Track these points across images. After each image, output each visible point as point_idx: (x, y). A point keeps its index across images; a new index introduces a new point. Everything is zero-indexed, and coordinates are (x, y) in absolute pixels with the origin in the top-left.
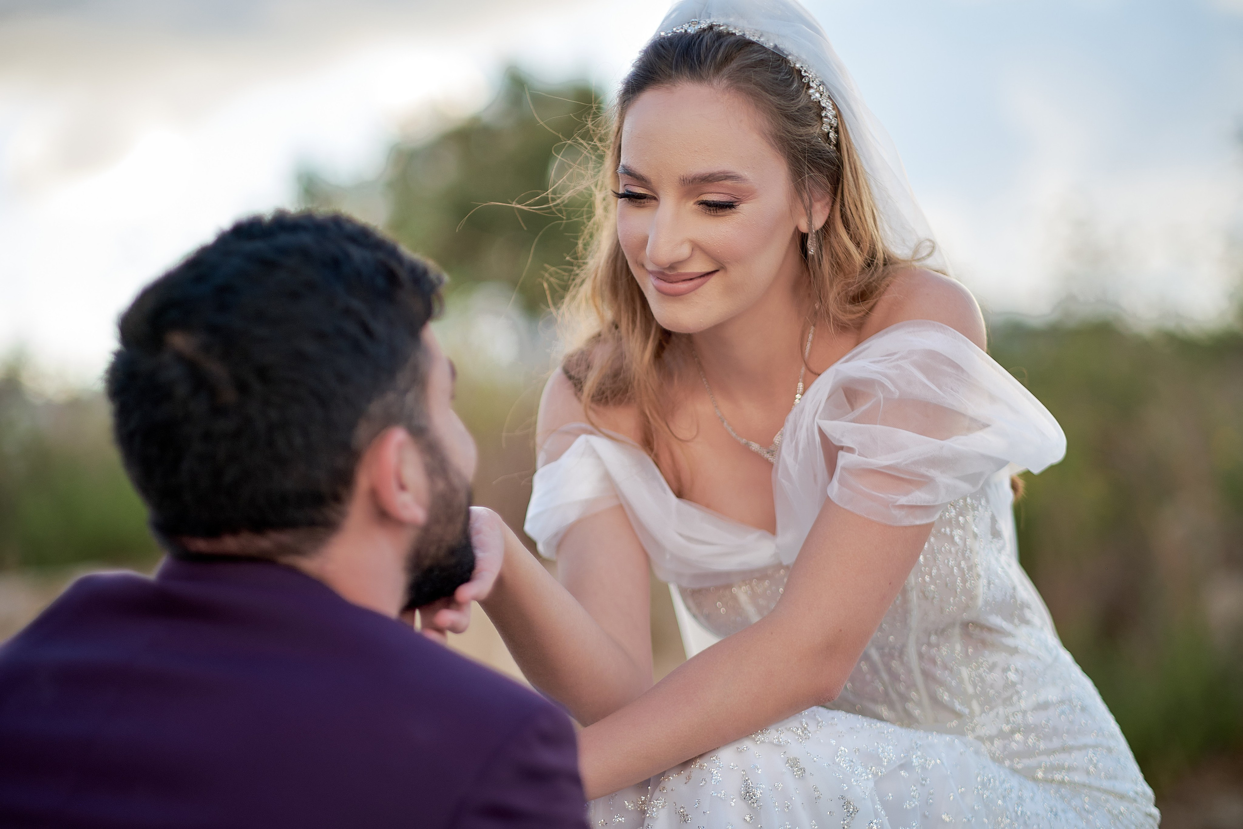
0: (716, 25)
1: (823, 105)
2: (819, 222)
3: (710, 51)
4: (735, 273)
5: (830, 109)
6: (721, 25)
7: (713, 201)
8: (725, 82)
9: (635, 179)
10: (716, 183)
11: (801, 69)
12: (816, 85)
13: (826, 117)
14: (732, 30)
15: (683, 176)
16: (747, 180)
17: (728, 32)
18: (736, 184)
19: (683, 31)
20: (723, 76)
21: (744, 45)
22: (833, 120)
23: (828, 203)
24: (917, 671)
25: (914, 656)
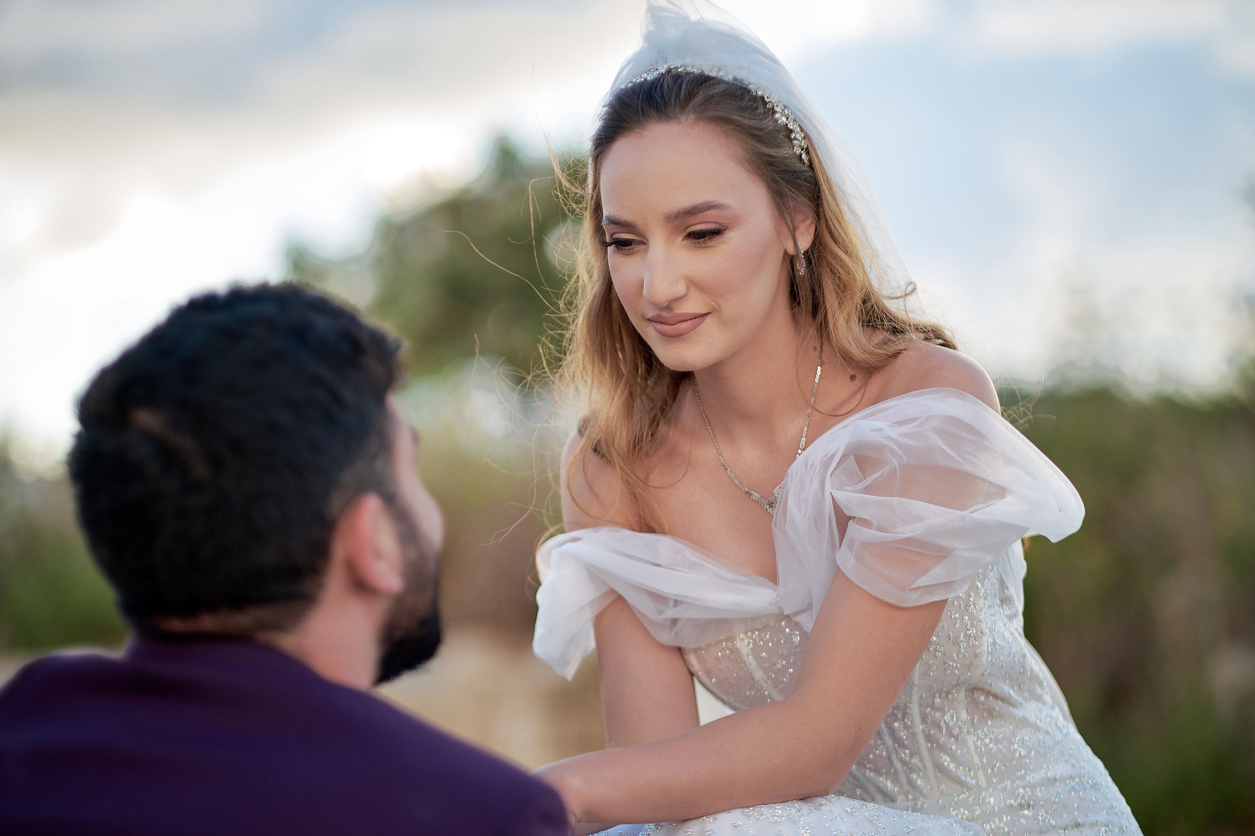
0: (674, 68)
1: (791, 127)
2: (805, 242)
3: (672, 91)
5: (798, 130)
6: (679, 66)
7: (700, 231)
8: (692, 116)
9: (620, 226)
10: (700, 214)
11: (763, 96)
12: (781, 110)
13: (795, 139)
14: (689, 69)
15: (667, 213)
16: (730, 207)
17: (686, 72)
18: (719, 213)
19: (643, 80)
20: (689, 111)
21: (703, 81)
22: (803, 142)
23: (811, 224)
24: (921, 738)
25: (917, 719)
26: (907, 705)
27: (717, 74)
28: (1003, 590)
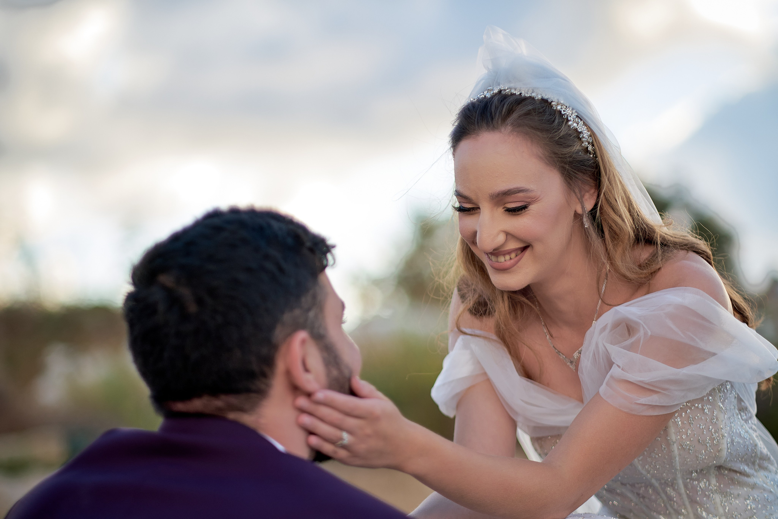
0: (503, 90)
1: (580, 131)
2: (589, 206)
3: (498, 109)
4: (538, 248)
5: (586, 132)
6: (506, 89)
7: (513, 208)
8: (510, 128)
9: (464, 198)
10: (513, 195)
11: (561, 110)
12: (573, 118)
13: (584, 137)
14: (513, 91)
15: (491, 193)
16: (533, 191)
17: (511, 93)
18: (526, 195)
19: (484, 96)
20: (507, 124)
21: (521, 100)
22: (589, 138)
23: (594, 193)
24: (685, 496)
25: (682, 486)
26: (675, 479)
27: (530, 95)
28: (741, 403)
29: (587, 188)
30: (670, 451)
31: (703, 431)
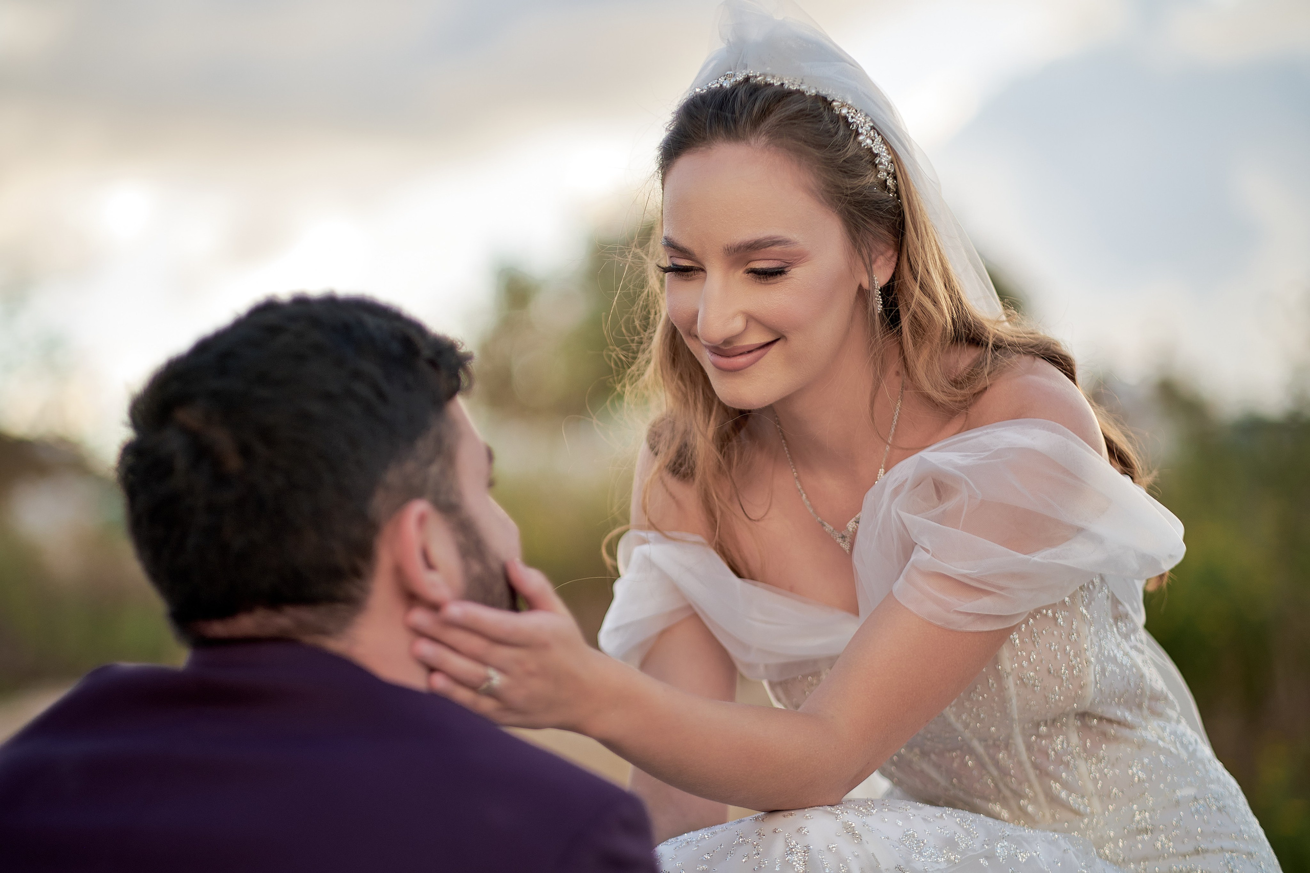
0: (753, 76)
1: (876, 152)
2: (882, 277)
3: (745, 107)
4: (796, 341)
5: (885, 154)
6: (758, 75)
7: (762, 269)
8: (764, 138)
9: (679, 251)
10: (763, 250)
11: (847, 115)
12: (866, 131)
13: (881, 163)
14: (769, 80)
15: (727, 245)
16: (796, 243)
17: (766, 83)
18: (785, 249)
19: (719, 86)
20: (761, 133)
21: (783, 95)
22: (890, 165)
23: (892, 256)
24: (1028, 766)
25: (1022, 748)
26: (1009, 737)
27: (798, 88)
28: (1117, 607)
29: (881, 247)
30: (1002, 689)
31: (1056, 655)
